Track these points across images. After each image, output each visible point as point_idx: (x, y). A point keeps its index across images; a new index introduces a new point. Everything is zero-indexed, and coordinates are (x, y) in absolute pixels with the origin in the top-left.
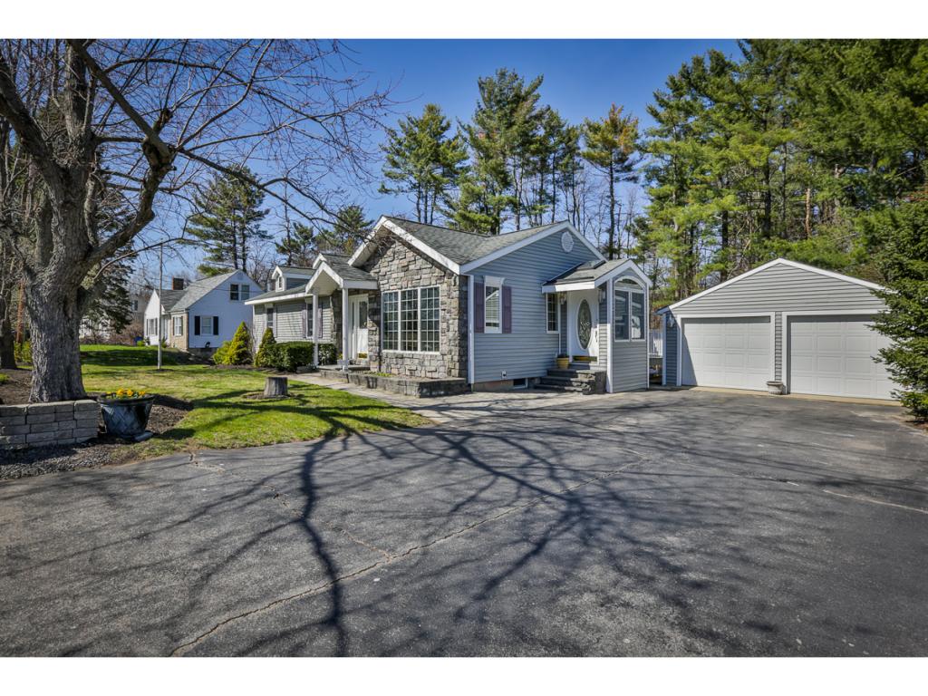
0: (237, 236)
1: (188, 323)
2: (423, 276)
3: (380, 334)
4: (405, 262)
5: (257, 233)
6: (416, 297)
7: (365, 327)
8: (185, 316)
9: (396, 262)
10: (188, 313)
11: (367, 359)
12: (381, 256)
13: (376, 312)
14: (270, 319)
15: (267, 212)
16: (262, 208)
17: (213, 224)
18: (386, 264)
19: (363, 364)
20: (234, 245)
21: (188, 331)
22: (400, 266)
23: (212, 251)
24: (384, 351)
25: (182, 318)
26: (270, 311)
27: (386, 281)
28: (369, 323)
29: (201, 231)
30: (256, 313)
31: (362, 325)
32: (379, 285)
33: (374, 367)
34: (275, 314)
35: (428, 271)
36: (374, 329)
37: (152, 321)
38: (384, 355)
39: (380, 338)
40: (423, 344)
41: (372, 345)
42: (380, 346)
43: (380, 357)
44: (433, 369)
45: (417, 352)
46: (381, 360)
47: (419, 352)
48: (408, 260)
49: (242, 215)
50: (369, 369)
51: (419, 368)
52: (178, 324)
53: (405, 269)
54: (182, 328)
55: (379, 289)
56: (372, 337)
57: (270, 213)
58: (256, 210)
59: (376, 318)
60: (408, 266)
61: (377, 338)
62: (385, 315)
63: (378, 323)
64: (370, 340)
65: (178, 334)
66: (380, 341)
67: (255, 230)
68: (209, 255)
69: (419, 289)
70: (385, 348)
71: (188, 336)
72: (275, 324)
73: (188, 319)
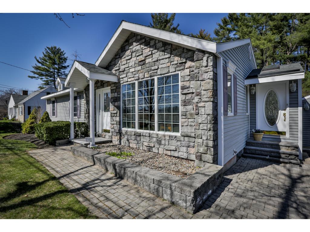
0: (55, 75)
1: (24, 109)
2: (160, 66)
3: (120, 116)
4: (141, 58)
5: (64, 75)
6: (153, 85)
7: (108, 111)
8: (23, 106)
9: (134, 59)
10: (24, 105)
11: (110, 134)
12: (121, 58)
13: (116, 100)
14: (54, 106)
15: (68, 66)
16: (66, 65)
17: (44, 70)
18: (125, 62)
19: (107, 138)
20: (54, 79)
21: (24, 113)
22: (137, 62)
23: (44, 81)
24: (124, 130)
25: (22, 107)
26: (53, 102)
27: (125, 75)
28: (111, 107)
29: (39, 73)
30: (47, 104)
31: (106, 109)
32: (119, 79)
33: (115, 140)
34: (56, 104)
35: (167, 60)
36: (115, 112)
37: (11, 108)
38: (124, 132)
39: (120, 119)
40: (159, 125)
41: (113, 124)
42: (120, 125)
43: (120, 133)
44: (173, 148)
45: (154, 132)
46: (121, 136)
47: (156, 131)
48: (144, 55)
49: (57, 67)
50: (111, 142)
51: (157, 146)
52: (21, 110)
53: (142, 63)
54: (22, 112)
55: (119, 82)
56: (114, 118)
57: (69, 67)
58: (63, 65)
59: (116, 104)
60: (144, 60)
61: (118, 119)
62: (124, 101)
63: (118, 108)
64: (112, 120)
65: (20, 114)
66: (120, 122)
67: (63, 73)
68: (44, 82)
69: (156, 78)
70: (124, 126)
71: (25, 115)
72: (56, 110)
73: (24, 108)
